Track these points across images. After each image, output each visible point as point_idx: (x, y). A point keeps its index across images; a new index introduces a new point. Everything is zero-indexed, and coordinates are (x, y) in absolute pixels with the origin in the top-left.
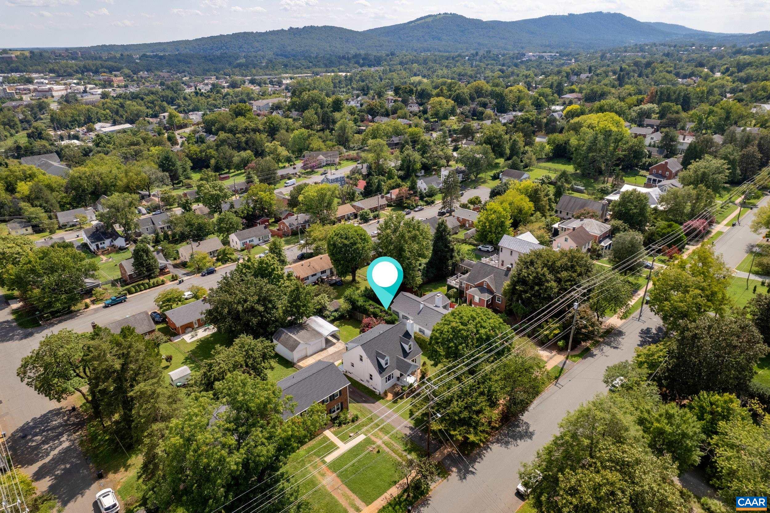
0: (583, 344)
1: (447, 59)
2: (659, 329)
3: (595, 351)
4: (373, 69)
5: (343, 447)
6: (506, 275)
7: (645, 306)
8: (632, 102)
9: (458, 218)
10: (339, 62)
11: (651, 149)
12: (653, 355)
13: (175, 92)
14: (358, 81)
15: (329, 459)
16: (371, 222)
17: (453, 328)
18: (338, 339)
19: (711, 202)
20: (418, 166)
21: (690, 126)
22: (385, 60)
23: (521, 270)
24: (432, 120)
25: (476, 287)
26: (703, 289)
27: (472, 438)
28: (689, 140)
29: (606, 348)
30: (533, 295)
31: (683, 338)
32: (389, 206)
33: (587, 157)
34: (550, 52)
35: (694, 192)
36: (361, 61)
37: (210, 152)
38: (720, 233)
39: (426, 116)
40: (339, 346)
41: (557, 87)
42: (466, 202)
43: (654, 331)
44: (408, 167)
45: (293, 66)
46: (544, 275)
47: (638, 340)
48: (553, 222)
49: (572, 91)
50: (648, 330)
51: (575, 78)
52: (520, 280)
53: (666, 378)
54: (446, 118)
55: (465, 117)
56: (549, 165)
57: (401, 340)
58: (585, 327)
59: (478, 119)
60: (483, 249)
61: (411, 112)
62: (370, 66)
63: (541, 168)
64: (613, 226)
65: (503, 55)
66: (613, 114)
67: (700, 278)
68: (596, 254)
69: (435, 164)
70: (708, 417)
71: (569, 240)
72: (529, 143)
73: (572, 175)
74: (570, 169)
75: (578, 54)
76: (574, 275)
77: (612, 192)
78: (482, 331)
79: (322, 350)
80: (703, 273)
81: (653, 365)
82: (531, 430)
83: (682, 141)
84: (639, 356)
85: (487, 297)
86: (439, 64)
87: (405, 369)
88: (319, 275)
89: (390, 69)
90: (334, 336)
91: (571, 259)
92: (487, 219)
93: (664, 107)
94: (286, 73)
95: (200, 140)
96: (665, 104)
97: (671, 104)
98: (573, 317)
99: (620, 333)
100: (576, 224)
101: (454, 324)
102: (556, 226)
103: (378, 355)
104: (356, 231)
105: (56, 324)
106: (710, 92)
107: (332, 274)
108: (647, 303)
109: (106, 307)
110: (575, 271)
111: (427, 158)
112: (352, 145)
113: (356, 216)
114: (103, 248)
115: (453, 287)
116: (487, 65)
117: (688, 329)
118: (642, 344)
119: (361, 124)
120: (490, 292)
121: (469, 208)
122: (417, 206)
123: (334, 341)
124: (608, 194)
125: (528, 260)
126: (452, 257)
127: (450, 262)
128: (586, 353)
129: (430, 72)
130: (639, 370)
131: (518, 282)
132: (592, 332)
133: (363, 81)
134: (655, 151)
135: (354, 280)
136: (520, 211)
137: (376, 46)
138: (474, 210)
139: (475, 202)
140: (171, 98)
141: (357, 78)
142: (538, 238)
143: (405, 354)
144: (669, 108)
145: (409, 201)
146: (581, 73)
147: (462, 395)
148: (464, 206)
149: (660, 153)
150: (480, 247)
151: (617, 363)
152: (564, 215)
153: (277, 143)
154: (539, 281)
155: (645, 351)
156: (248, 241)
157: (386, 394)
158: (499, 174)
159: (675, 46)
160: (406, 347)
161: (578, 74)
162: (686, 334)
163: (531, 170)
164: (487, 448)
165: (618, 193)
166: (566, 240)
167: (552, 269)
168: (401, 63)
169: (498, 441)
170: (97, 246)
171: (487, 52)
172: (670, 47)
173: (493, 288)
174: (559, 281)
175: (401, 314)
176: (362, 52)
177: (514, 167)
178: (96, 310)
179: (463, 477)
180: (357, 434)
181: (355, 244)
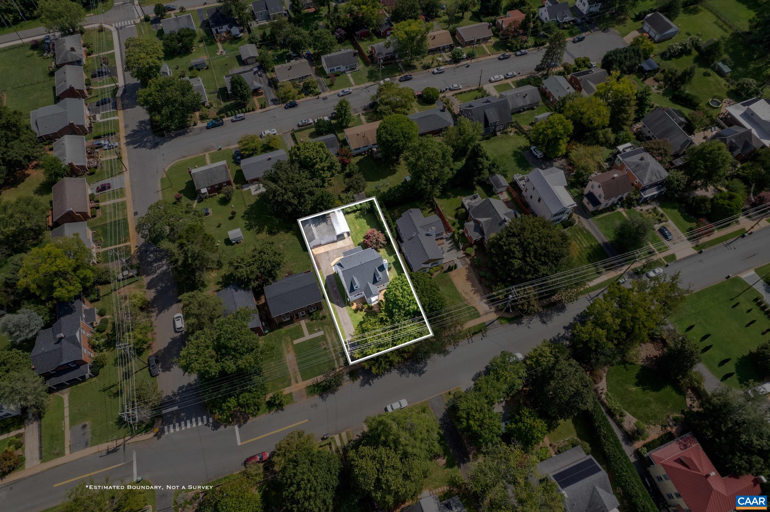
3: (524, 321)
5: (308, 336)
6: (500, 224)
15: (296, 342)
16: (460, 64)
18: (349, 235)
25: (475, 221)
29: (536, 320)
57: (375, 271)
71: (601, 189)
79: (332, 242)
82: (425, 369)
85: (476, 237)
88: (370, 147)
99: (563, 308)
103: (353, 280)
109: (208, 127)
113: (451, 48)
114: (221, 34)
115: (464, 207)
120: (482, 233)
122: (523, 47)
123: (346, 235)
143: (375, 282)
145: (514, 42)
156: (335, 68)
157: (354, 302)
164: (390, 371)
166: (599, 187)
169: (399, 369)
170: (217, 30)
173: (485, 230)
178: (201, 129)
179: (363, 385)
180: (319, 330)
181: (397, 141)
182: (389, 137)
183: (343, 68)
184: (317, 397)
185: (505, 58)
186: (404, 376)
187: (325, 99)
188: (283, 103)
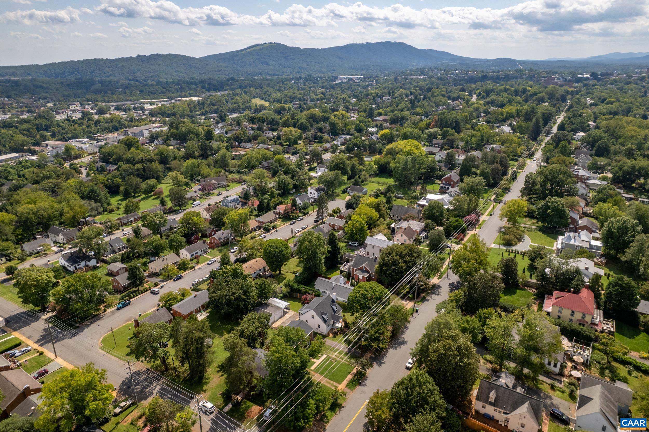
0: (421, 295)
1: (278, 83)
2: (458, 282)
3: (428, 298)
4: (219, 94)
5: (318, 362)
6: (375, 261)
7: (449, 270)
8: (423, 126)
9: (329, 224)
10: (188, 87)
11: (440, 164)
12: (457, 296)
13: (48, 120)
14: (209, 105)
15: (314, 368)
16: (272, 231)
17: (362, 294)
18: (289, 310)
19: (477, 204)
20: (291, 186)
21: (462, 144)
22: (228, 85)
23: (384, 258)
24: (285, 144)
25: (358, 270)
26: (476, 260)
27: (381, 346)
28: (462, 157)
29: (433, 296)
30: (393, 272)
31: (470, 285)
32: (279, 218)
33: (402, 174)
34: (356, 75)
35: (468, 198)
36: (207, 86)
37: (117, 181)
38: (484, 221)
39: (280, 141)
40: (291, 313)
41: (369, 111)
42: (331, 212)
43: (456, 284)
44: (284, 187)
45: (149, 92)
46: (397, 260)
47: (448, 289)
48: (390, 223)
49: (380, 114)
50: (453, 283)
51: (379, 100)
52: (384, 264)
53: (464, 306)
54: (296, 143)
55: (309, 141)
56: (377, 179)
57: (331, 304)
58: (422, 286)
59: (318, 142)
60: (352, 244)
61: (268, 138)
62: (215, 90)
63: (373, 182)
64: (426, 224)
65: (321, 78)
66: (413, 141)
67: (475, 254)
68: (418, 242)
69: (303, 184)
70: (483, 320)
71: (404, 235)
72: (362, 163)
73: (393, 186)
74: (391, 181)
75: (378, 77)
76: (413, 258)
77: (421, 198)
78: (377, 294)
79: (282, 317)
80: (475, 252)
81: (457, 301)
82: (405, 340)
83: (457, 157)
84: (450, 297)
85: (366, 275)
86: (272, 87)
87: (337, 319)
88: (258, 272)
89: (233, 93)
90: (286, 308)
91: (411, 250)
92: (353, 226)
93: (444, 131)
94: (145, 99)
95: (101, 170)
96: (444, 129)
97: (448, 129)
98: (416, 281)
99: (439, 287)
100: (404, 224)
101: (362, 292)
102: (393, 225)
103: (322, 313)
104: (281, 243)
105: (90, 325)
106: (471, 115)
107: (265, 270)
108: (450, 268)
109: (118, 309)
110: (413, 256)
111: (296, 180)
112: (231, 169)
113: (259, 228)
114: (80, 268)
115: (344, 271)
116: (310, 88)
117: (471, 281)
118: (450, 292)
119: (232, 150)
120: (368, 272)
121: (334, 216)
122: (299, 217)
123: (287, 311)
124: (419, 199)
125: (387, 252)
126: (339, 253)
127: (339, 256)
128: (424, 300)
129: (267, 96)
130: (451, 304)
131: (383, 265)
132: (426, 288)
133: (214, 105)
134: (442, 165)
135: (280, 273)
136: (371, 218)
137: (215, 71)
138: (337, 217)
139: (337, 211)
140: (45, 125)
141: (208, 102)
142: (385, 235)
143: (335, 312)
144: (448, 131)
145: (293, 214)
146: (383, 96)
147: (373, 326)
148: (331, 215)
149: (446, 166)
150: (350, 243)
151: (441, 302)
152: (395, 218)
153: (178, 173)
154: (395, 263)
155: (453, 294)
156: (194, 253)
157: (328, 334)
158: (347, 189)
159: (444, 71)
160: (334, 308)
161: (381, 97)
162: (471, 283)
163: (367, 184)
164: (387, 351)
165: (425, 199)
166: (402, 236)
167: (401, 256)
168: (241, 87)
169: (391, 347)
170: (75, 267)
171: (308, 76)
172: (441, 71)
173: (368, 269)
174: (405, 262)
175: (321, 290)
176: (205, 77)
177: (356, 184)
178: (113, 312)
179: (380, 365)
180: (322, 355)
181: (282, 251)
182: (277, 250)
183: (199, 253)
184: (358, 387)
185: (294, 223)
186: (398, 349)
187: (200, 269)
188: (171, 279)
